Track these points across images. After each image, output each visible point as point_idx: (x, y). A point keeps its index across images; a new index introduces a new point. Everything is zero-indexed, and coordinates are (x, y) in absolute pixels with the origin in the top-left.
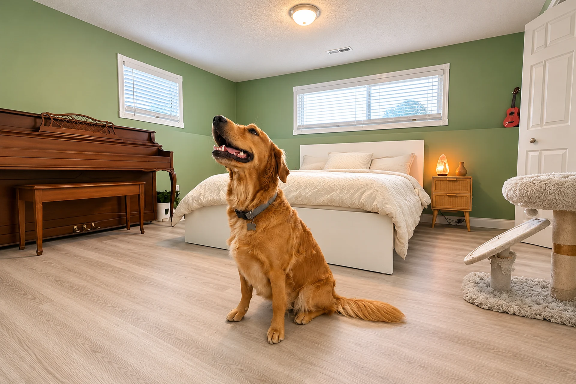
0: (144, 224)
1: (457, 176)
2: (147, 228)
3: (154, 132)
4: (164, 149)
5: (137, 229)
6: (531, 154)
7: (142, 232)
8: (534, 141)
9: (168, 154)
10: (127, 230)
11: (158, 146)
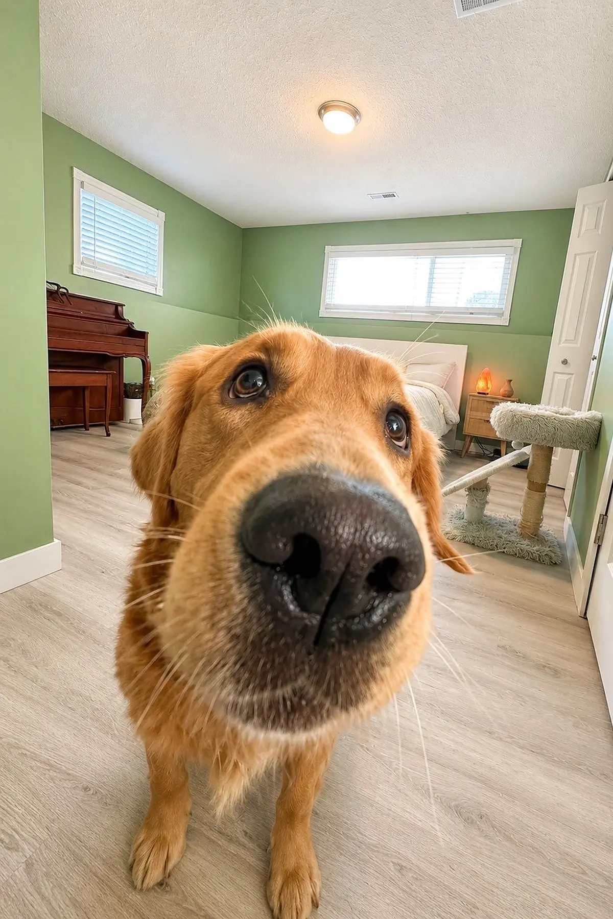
0: (110, 424)
1: (501, 397)
2: (113, 431)
3: (122, 305)
4: (137, 328)
5: (101, 431)
6: (558, 377)
7: (108, 435)
8: (565, 362)
9: (143, 335)
10: (86, 430)
11: (128, 324)
